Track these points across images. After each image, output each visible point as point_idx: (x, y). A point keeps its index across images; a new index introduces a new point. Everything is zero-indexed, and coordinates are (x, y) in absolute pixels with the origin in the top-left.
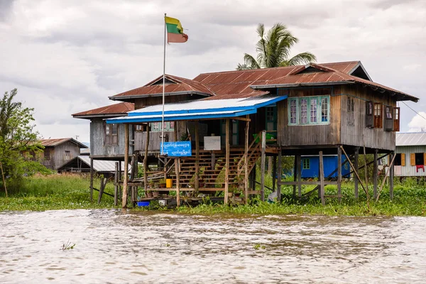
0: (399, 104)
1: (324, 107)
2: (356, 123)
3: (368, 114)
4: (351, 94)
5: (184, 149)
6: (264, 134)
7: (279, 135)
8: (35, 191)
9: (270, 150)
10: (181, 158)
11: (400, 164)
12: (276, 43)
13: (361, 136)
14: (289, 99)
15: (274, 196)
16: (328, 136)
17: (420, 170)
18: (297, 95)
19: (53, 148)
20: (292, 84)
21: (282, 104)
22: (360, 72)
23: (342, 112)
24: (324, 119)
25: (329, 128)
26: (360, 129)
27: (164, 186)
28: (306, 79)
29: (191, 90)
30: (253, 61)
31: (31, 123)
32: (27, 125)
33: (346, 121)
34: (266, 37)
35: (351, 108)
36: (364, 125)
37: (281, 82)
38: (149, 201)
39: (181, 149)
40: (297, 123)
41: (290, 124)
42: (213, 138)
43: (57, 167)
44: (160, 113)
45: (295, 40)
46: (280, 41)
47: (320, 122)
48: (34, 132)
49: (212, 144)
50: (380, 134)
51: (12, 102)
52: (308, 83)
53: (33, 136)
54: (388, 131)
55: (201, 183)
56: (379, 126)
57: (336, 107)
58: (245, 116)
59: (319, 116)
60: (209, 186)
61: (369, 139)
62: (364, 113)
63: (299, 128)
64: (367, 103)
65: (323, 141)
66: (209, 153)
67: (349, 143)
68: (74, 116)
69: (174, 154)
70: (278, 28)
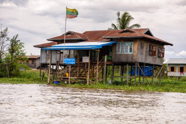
0: (165, 46)
1: (131, 47)
2: (144, 54)
3: (150, 50)
4: (143, 42)
5: (72, 61)
6: (106, 57)
7: (113, 57)
8: (24, 76)
9: (109, 63)
10: (71, 65)
11: (173, 71)
12: (124, 20)
13: (146, 59)
14: (117, 43)
15: (110, 82)
16: (132, 58)
17: (182, 74)
18: (120, 41)
19: (35, 59)
20: (118, 37)
21: (115, 45)
22: (149, 33)
23: (138, 49)
24: (131, 51)
25: (132, 55)
26: (146, 56)
27: (66, 76)
28: (124, 35)
29: (79, 38)
30: (115, 27)
31: (23, 49)
32: (21, 49)
33: (139, 53)
34: (121, 17)
35: (142, 47)
36: (148, 54)
37: (114, 36)
38: (59, 82)
39: (71, 61)
40: (120, 53)
41: (117, 53)
42: (86, 57)
43: (37, 67)
44: (63, 46)
45: (133, 18)
46: (126, 18)
47: (129, 53)
48: (24, 52)
49: (86, 60)
50: (155, 59)
51: (16, 40)
52: (125, 37)
53: (24, 54)
54: (159, 57)
55: (80, 75)
56: (155, 55)
57: (136, 47)
58: (98, 49)
59: (129, 50)
60: (83, 77)
61: (150, 60)
62: (148, 50)
63: (120, 55)
64: (150, 46)
65: (130, 60)
66: (84, 63)
67: (140, 61)
68: (34, 46)
69: (69, 63)
70: (126, 13)
